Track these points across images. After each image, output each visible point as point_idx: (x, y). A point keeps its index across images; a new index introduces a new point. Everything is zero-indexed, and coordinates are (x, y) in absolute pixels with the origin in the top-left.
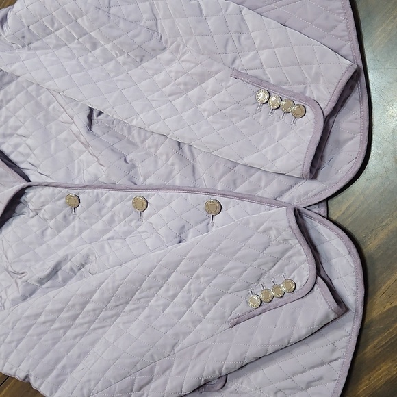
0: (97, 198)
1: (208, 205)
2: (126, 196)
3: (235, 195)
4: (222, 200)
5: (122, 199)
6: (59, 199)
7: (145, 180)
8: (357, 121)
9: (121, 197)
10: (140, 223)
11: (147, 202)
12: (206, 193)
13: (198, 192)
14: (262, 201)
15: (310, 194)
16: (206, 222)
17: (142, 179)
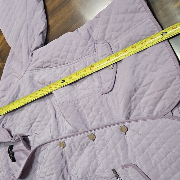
0: (72, 141)
1: (121, 129)
2: (85, 135)
3: (131, 120)
4: (126, 124)
5: (84, 138)
6: (56, 147)
7: (91, 125)
8: (175, 70)
9: (83, 137)
10: (94, 146)
11: (95, 135)
12: (118, 123)
13: (115, 124)
14: (144, 119)
15: (165, 109)
16: (123, 137)
17: (90, 124)
